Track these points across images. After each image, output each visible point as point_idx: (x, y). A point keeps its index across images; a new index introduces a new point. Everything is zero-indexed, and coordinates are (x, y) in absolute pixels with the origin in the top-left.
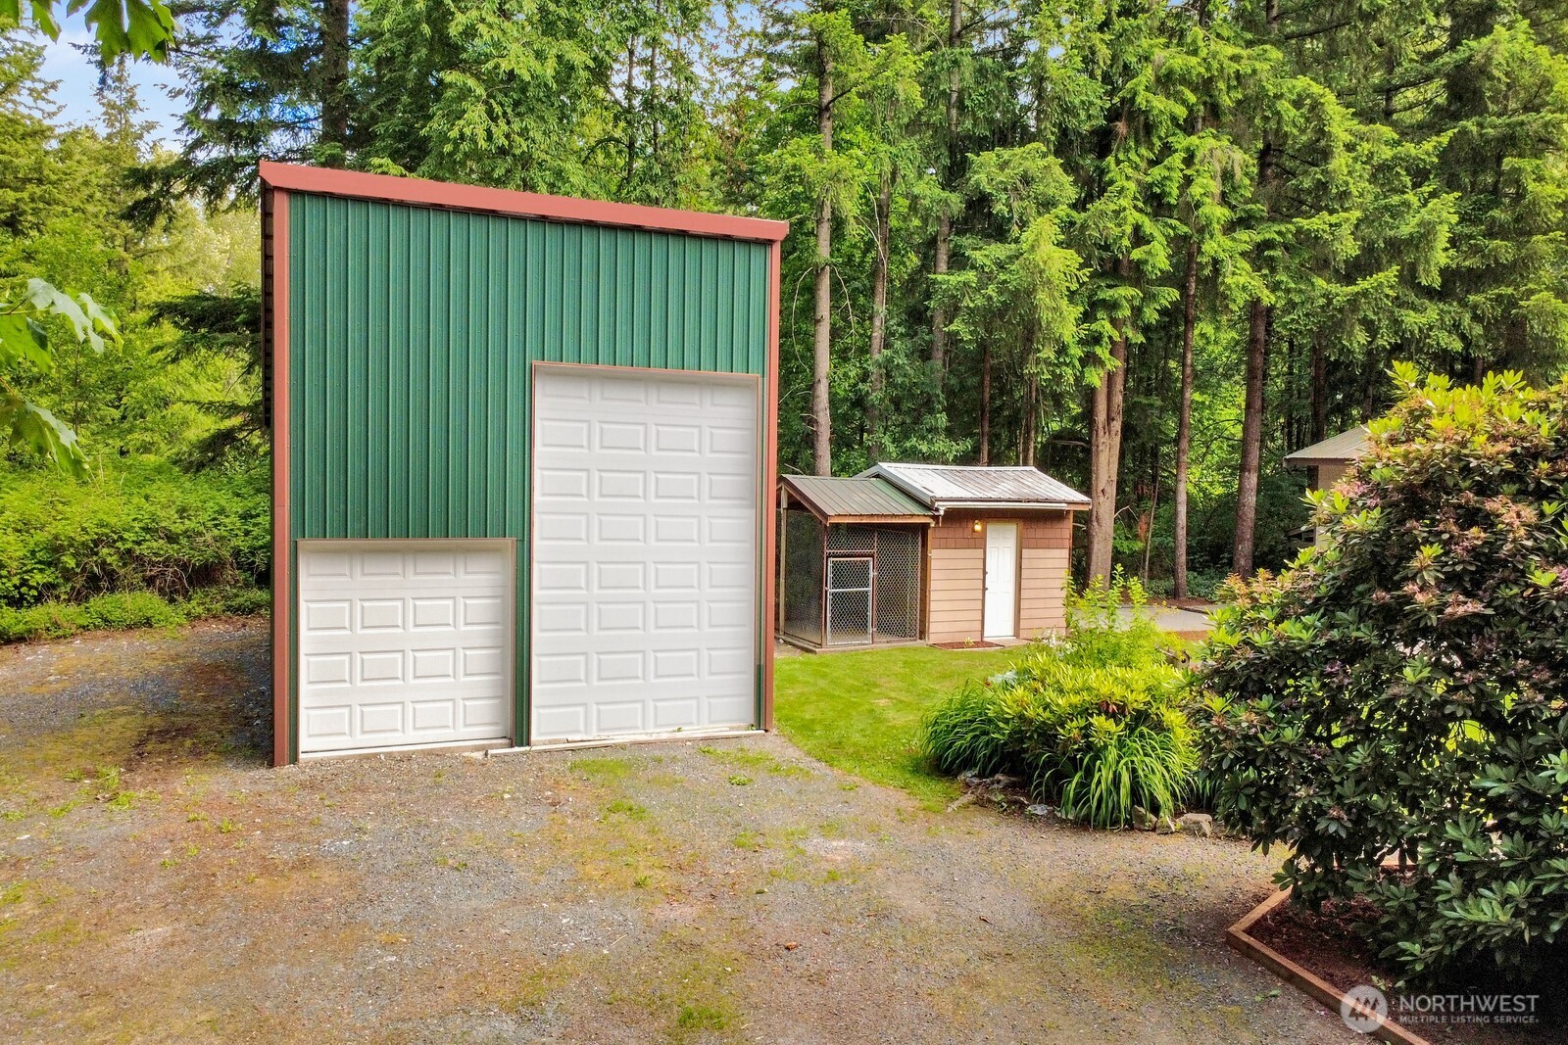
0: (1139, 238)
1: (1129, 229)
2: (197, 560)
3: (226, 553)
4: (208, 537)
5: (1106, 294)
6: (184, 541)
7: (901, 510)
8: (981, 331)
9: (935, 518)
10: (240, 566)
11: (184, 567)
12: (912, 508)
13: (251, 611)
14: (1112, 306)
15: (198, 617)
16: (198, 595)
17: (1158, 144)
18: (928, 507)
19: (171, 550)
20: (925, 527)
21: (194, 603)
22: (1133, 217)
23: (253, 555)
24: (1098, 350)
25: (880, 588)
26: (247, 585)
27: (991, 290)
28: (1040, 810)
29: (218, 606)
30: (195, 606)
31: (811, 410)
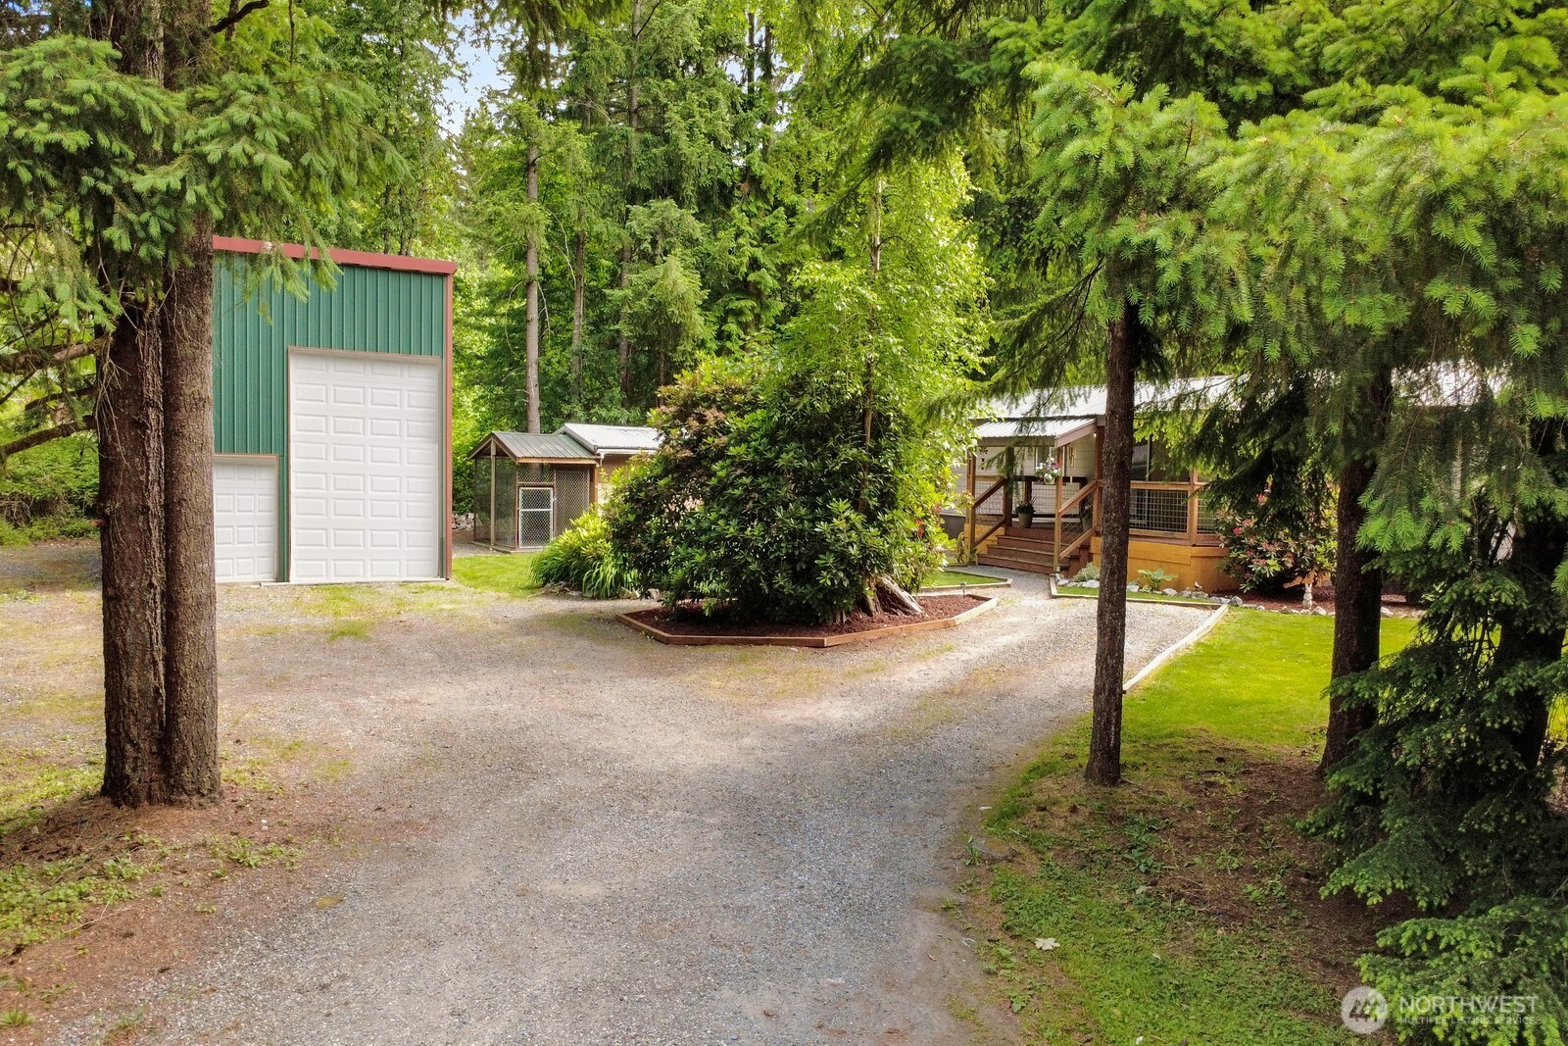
0: (754, 264)
1: (745, 260)
2: (38, 495)
3: (60, 490)
4: (47, 477)
5: (735, 305)
6: (26, 481)
7: (572, 454)
8: (639, 330)
9: (598, 460)
10: (70, 501)
11: (27, 500)
12: (582, 453)
13: (82, 535)
14: (738, 313)
15: (39, 538)
16: (38, 523)
17: (772, 200)
18: (593, 453)
19: (16, 488)
20: (592, 468)
21: (35, 528)
22: (748, 250)
23: (83, 493)
24: (729, 344)
25: (559, 508)
26: (77, 515)
27: (644, 302)
28: (574, 594)
29: (56, 530)
30: (36, 529)
31: (525, 388)
